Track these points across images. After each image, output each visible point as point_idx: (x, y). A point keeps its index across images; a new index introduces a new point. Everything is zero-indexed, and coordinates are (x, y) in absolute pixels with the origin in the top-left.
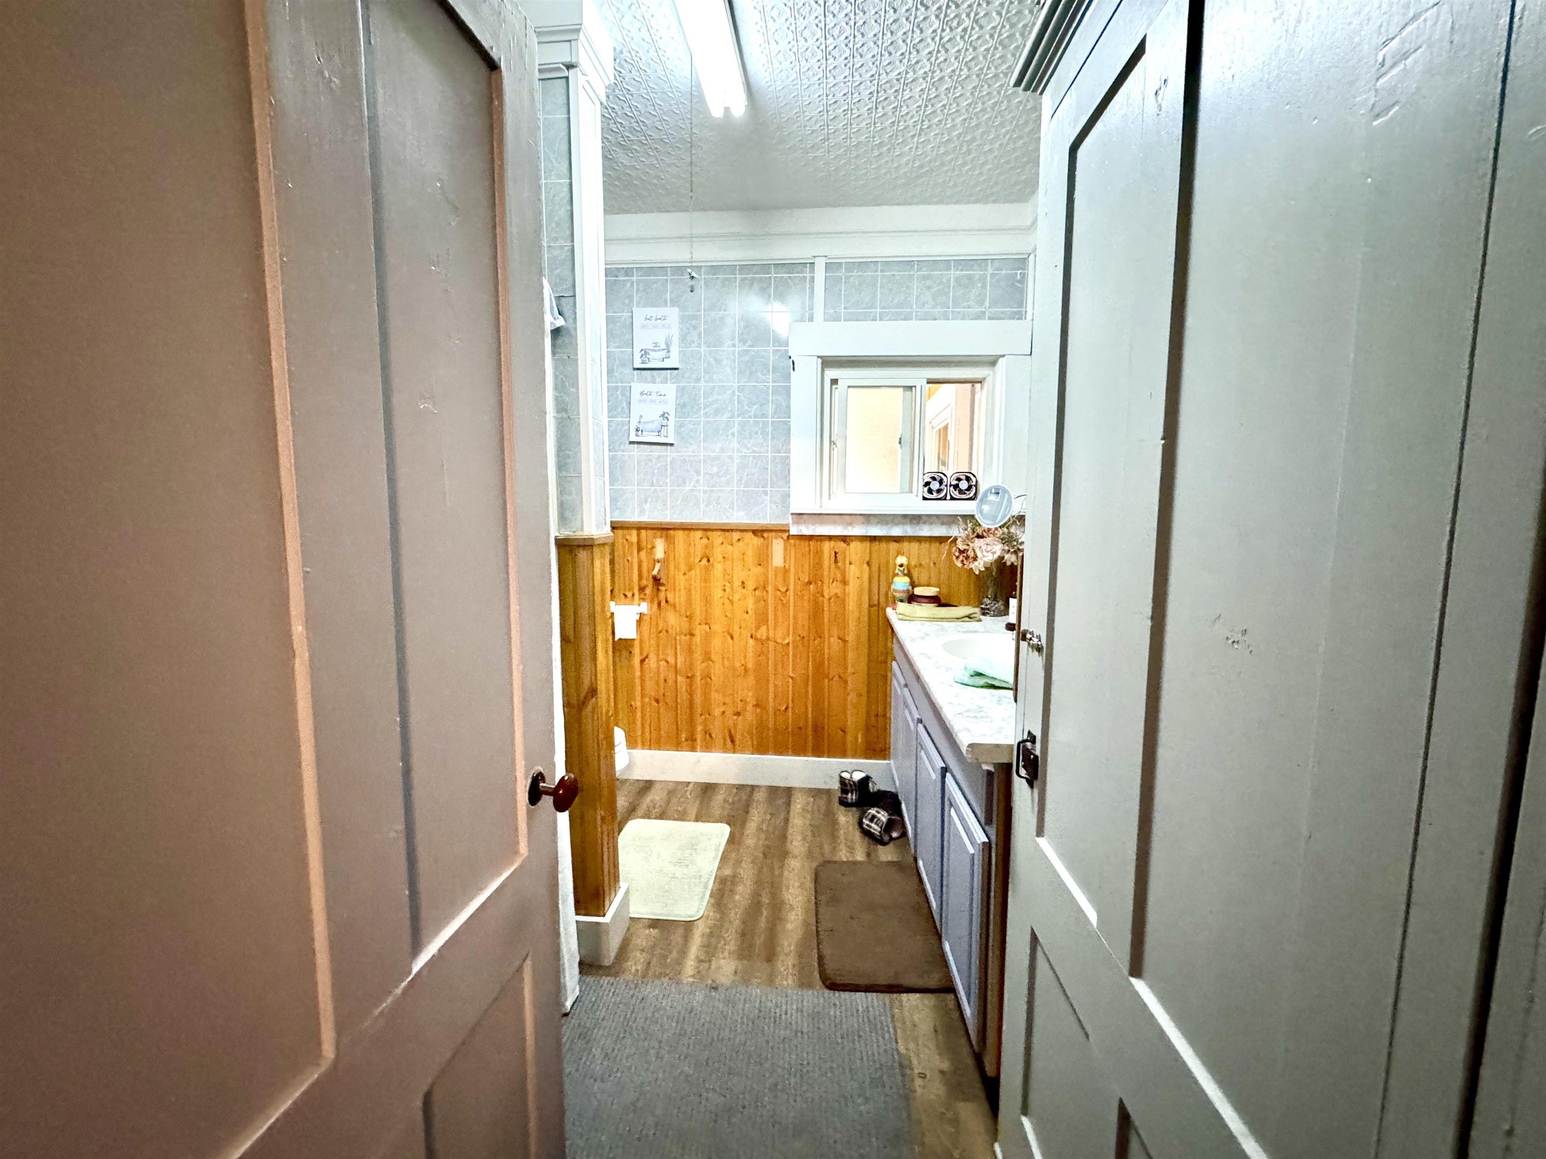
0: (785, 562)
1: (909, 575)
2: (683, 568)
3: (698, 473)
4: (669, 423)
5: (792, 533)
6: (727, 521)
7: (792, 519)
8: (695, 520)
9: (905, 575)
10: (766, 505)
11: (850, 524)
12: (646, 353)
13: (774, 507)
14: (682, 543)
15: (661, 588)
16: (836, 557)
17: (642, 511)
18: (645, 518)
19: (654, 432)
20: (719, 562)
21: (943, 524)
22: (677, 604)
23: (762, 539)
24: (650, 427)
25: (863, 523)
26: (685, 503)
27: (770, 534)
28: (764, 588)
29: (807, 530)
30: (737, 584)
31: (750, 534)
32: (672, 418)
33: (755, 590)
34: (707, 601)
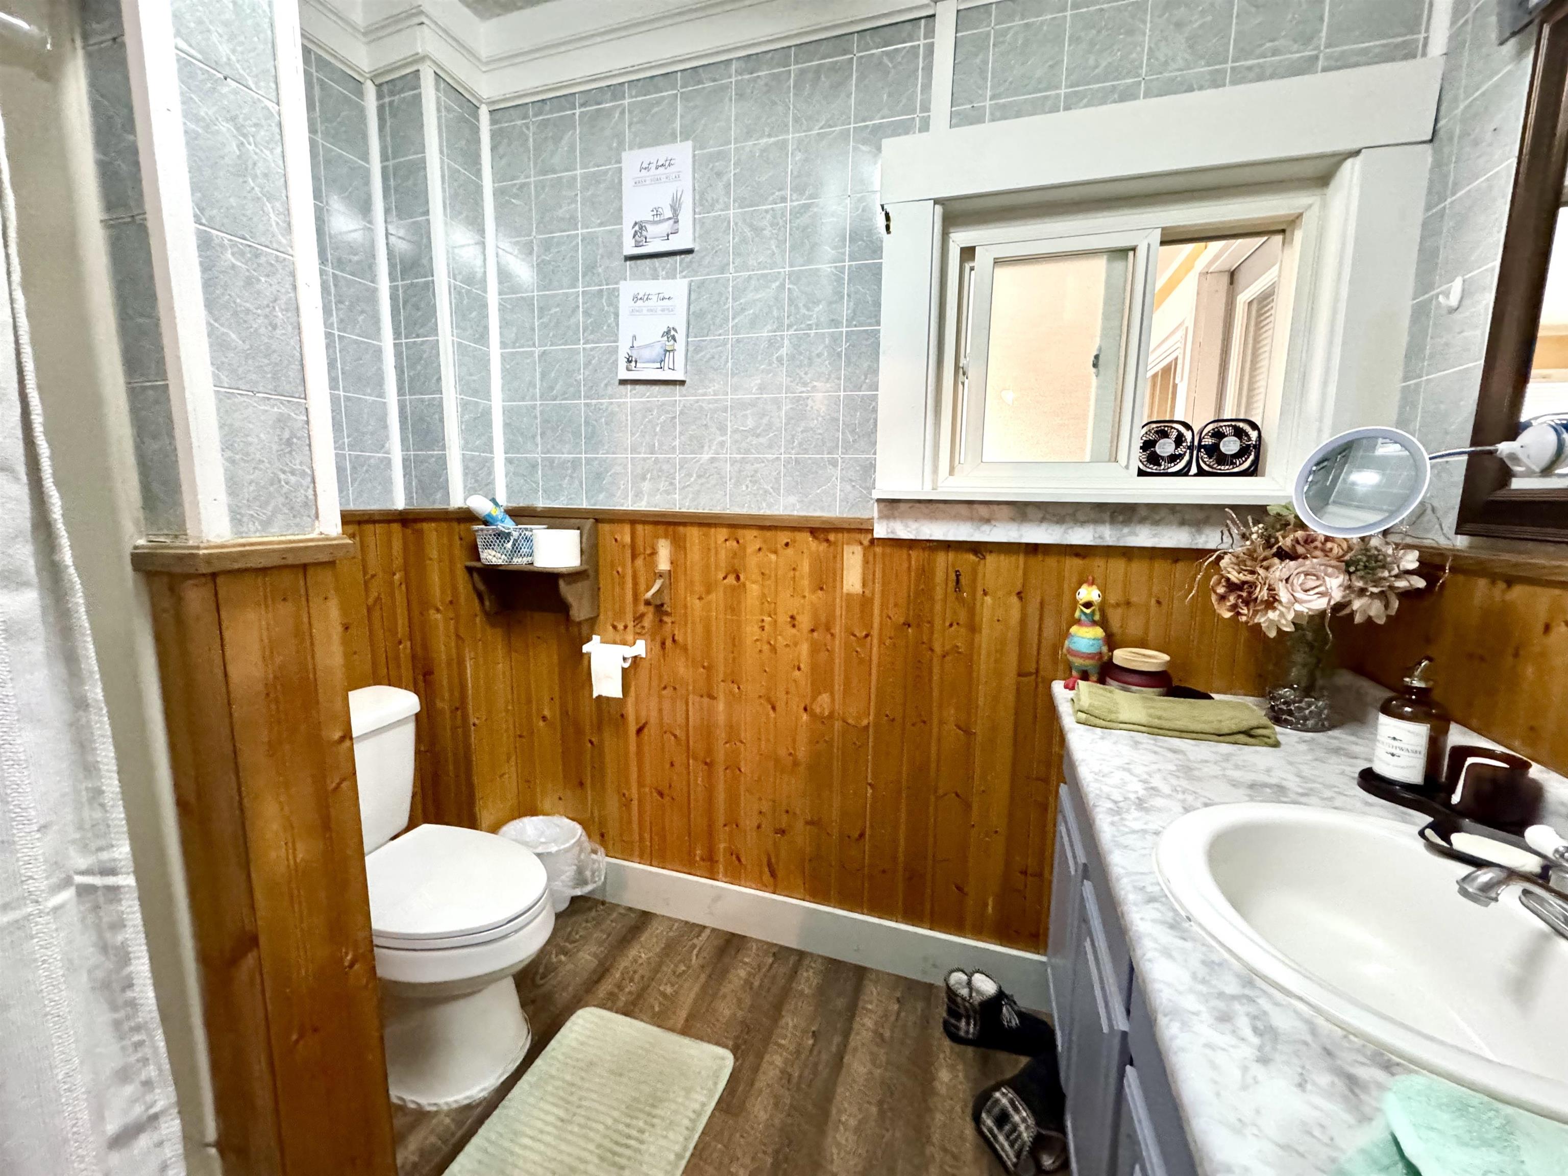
0: (864, 585)
1: (1103, 623)
2: (699, 588)
3: (722, 429)
4: (676, 346)
5: (876, 535)
6: (768, 512)
7: (880, 511)
8: (717, 508)
9: (1094, 623)
10: (835, 486)
11: (988, 521)
12: (641, 228)
13: (849, 488)
14: (696, 548)
15: (665, 619)
16: (958, 581)
17: (638, 495)
18: (641, 506)
19: (654, 362)
20: (753, 582)
21: (1183, 523)
22: (690, 647)
23: (825, 544)
24: (647, 354)
25: (1013, 519)
26: (703, 480)
27: (840, 535)
28: (828, 629)
29: (904, 530)
30: (783, 619)
31: (807, 537)
32: (681, 336)
33: (813, 631)
34: (735, 642)
